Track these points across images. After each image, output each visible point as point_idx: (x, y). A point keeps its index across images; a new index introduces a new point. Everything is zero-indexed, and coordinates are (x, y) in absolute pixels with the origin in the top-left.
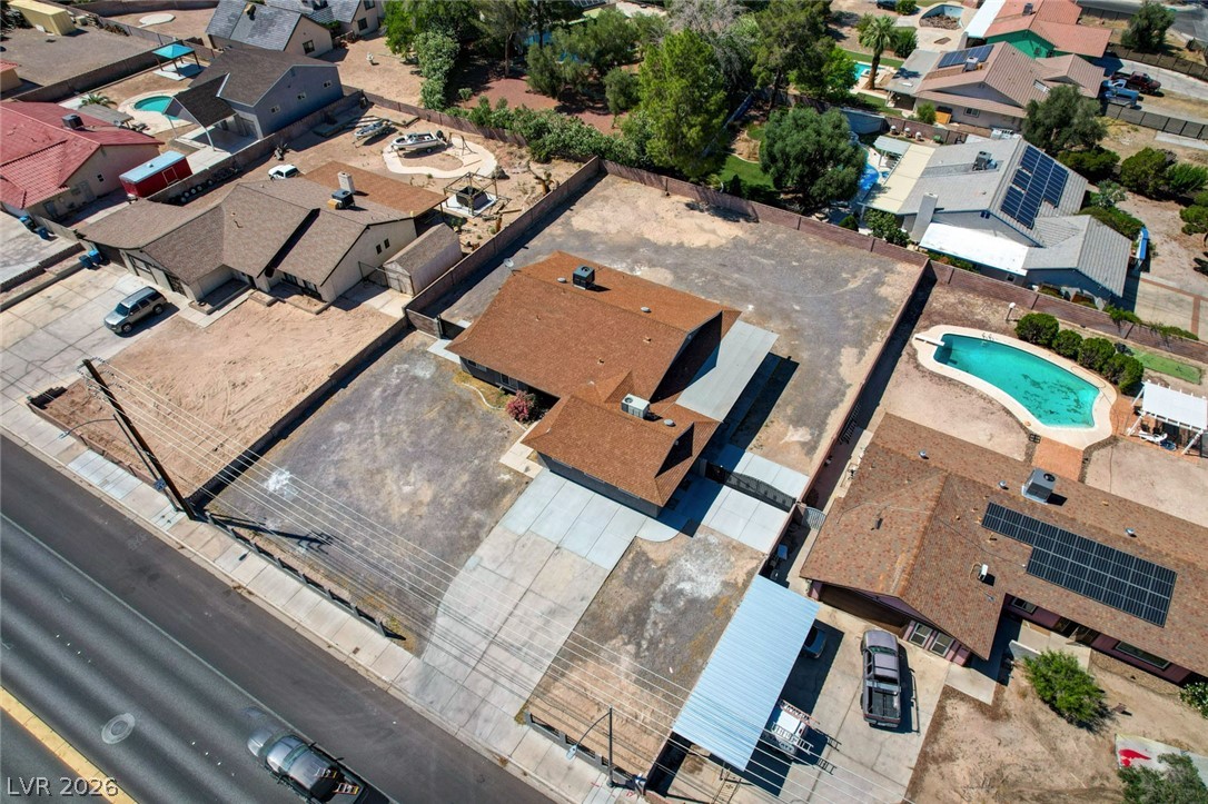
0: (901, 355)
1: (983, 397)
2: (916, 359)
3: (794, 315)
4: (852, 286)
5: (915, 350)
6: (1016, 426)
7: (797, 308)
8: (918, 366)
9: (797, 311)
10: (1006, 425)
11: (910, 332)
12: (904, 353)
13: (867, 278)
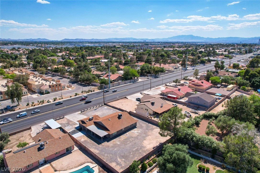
0: (93, 161)
1: (72, 168)
2: (90, 163)
3: (113, 148)
4: (119, 159)
5: (93, 164)
6: (61, 170)
7: (115, 149)
8: (88, 162)
9: (114, 149)
10: (63, 168)
11: (99, 165)
12: (93, 162)
13: (120, 163)
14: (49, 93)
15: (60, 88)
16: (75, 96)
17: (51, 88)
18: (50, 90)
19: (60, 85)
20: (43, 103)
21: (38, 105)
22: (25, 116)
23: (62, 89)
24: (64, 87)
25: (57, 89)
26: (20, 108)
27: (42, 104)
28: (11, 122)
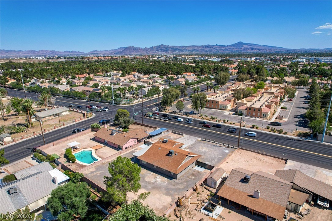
14: (241, 115)
15: (259, 114)
16: (251, 128)
17: (246, 110)
18: (245, 112)
19: (259, 110)
20: (212, 120)
21: (207, 120)
22: (180, 122)
23: (262, 116)
24: (265, 115)
25: (254, 114)
26: (192, 116)
27: (210, 120)
28: (166, 121)
